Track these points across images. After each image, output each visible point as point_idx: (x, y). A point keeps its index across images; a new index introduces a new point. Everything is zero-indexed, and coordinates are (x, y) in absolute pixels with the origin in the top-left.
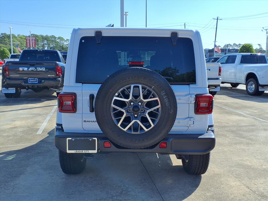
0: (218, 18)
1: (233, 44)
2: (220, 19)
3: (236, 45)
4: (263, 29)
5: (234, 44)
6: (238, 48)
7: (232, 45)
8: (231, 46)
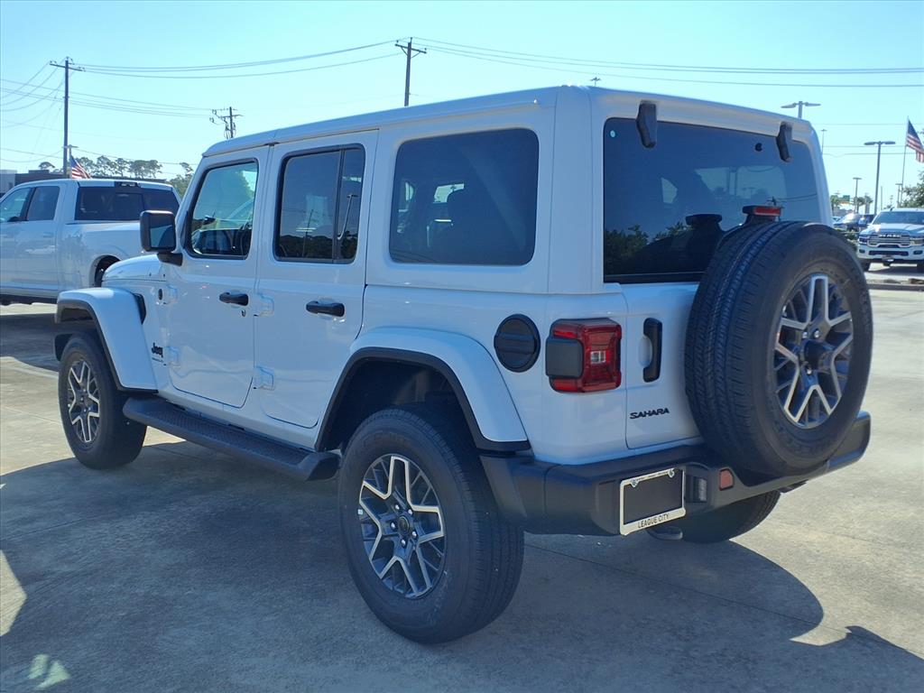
0: (67, 62)
1: (99, 159)
2: (76, 67)
3: (109, 163)
4: (213, 115)
5: (102, 159)
6: (116, 172)
7: (95, 162)
8: (90, 163)
